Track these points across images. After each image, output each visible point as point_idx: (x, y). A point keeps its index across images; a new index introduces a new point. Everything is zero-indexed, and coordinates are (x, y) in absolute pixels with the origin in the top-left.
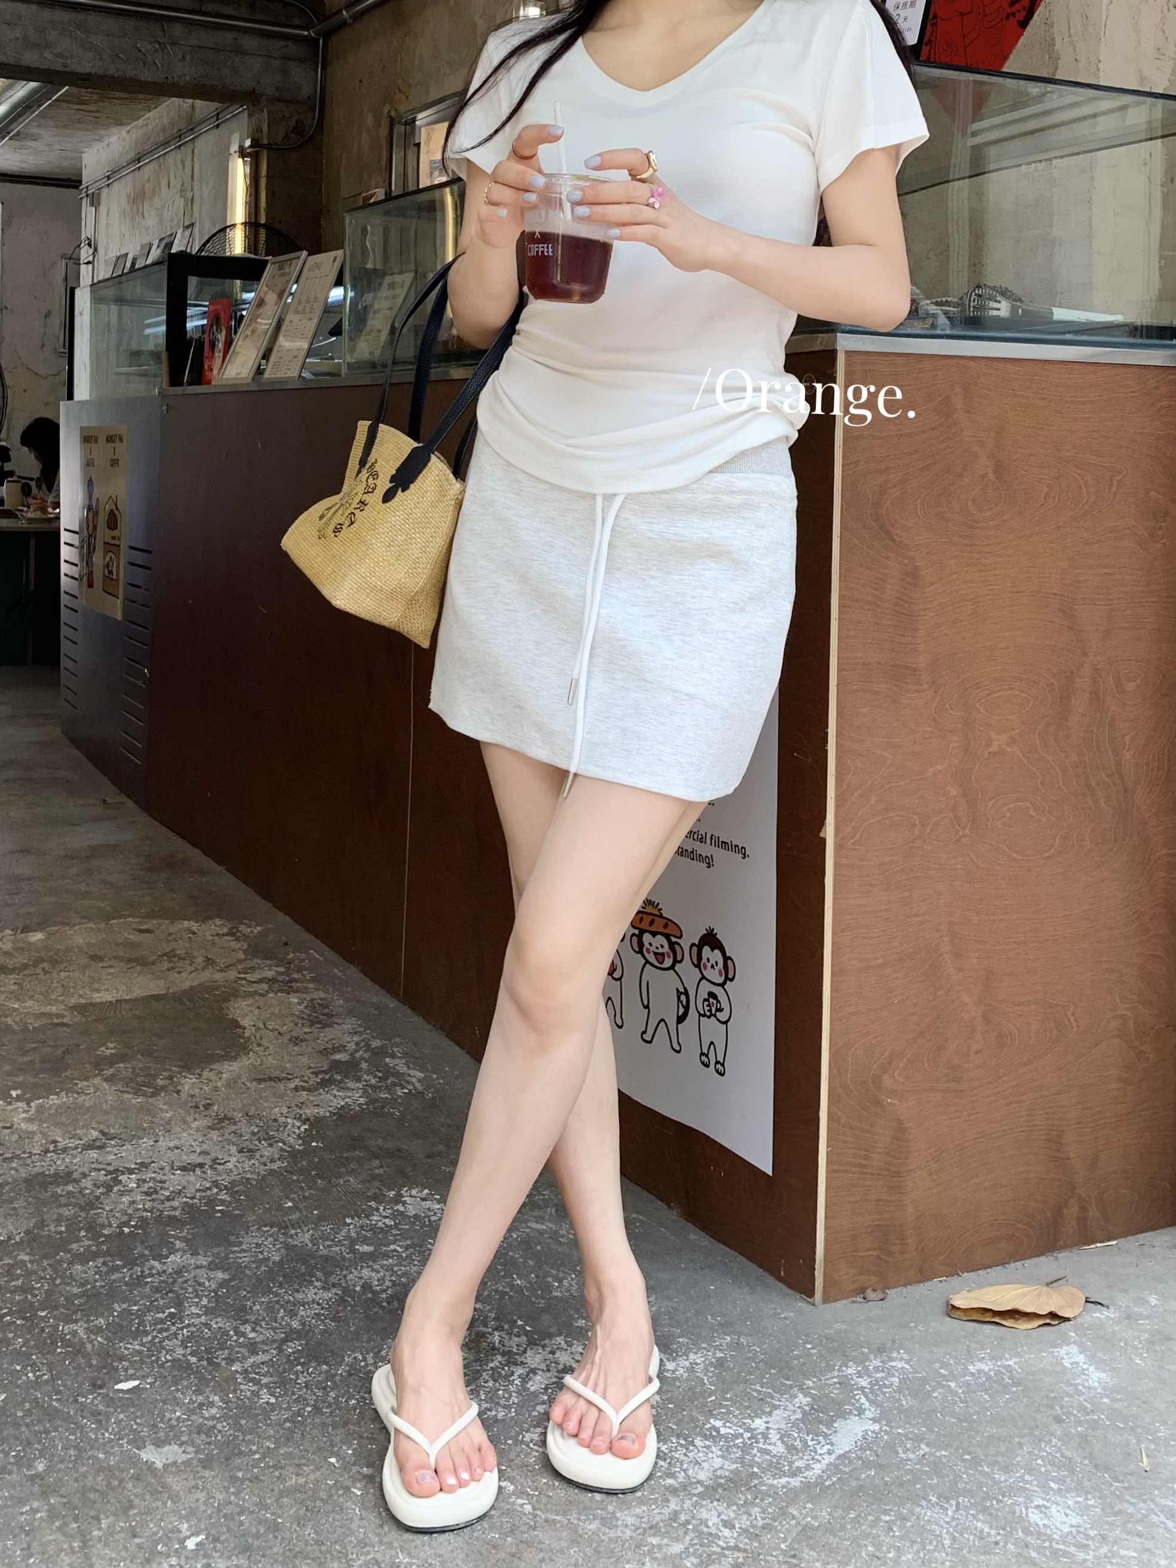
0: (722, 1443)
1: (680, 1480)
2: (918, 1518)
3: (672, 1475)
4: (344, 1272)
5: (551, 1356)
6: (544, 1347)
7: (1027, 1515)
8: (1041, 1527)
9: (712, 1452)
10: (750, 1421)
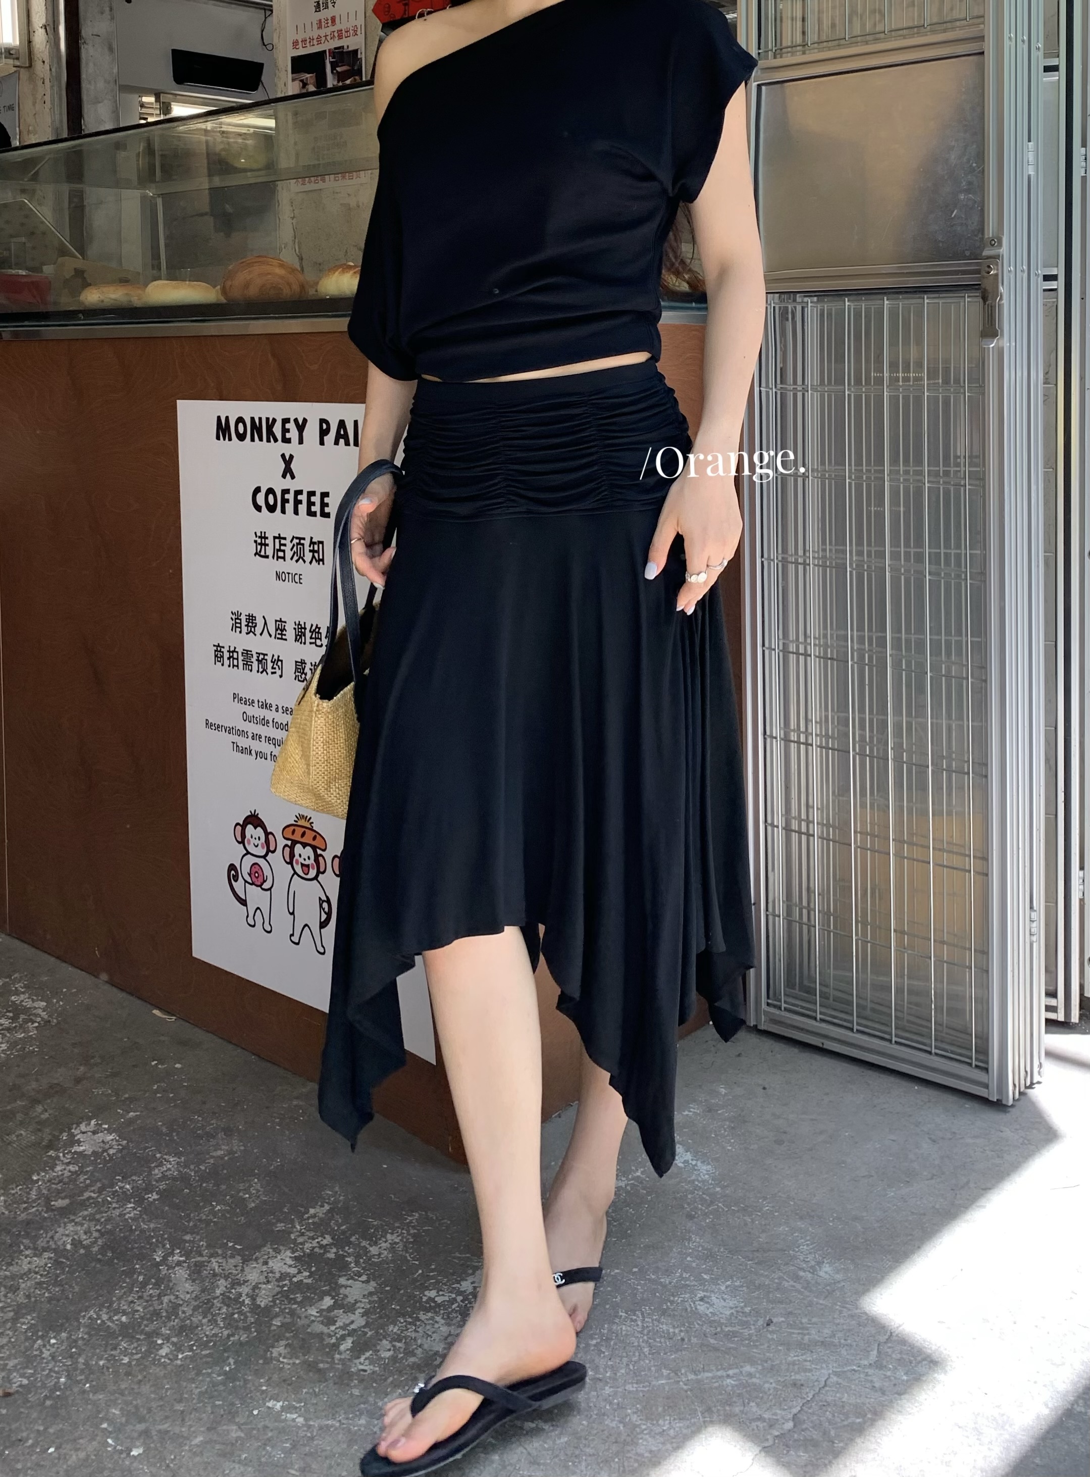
0: (442, 1312)
1: (420, 1356)
2: (617, 1335)
3: (413, 1354)
4: (49, 1235)
5: (265, 1267)
6: (256, 1259)
7: (696, 1309)
8: (710, 1315)
9: (437, 1322)
10: (458, 1285)
